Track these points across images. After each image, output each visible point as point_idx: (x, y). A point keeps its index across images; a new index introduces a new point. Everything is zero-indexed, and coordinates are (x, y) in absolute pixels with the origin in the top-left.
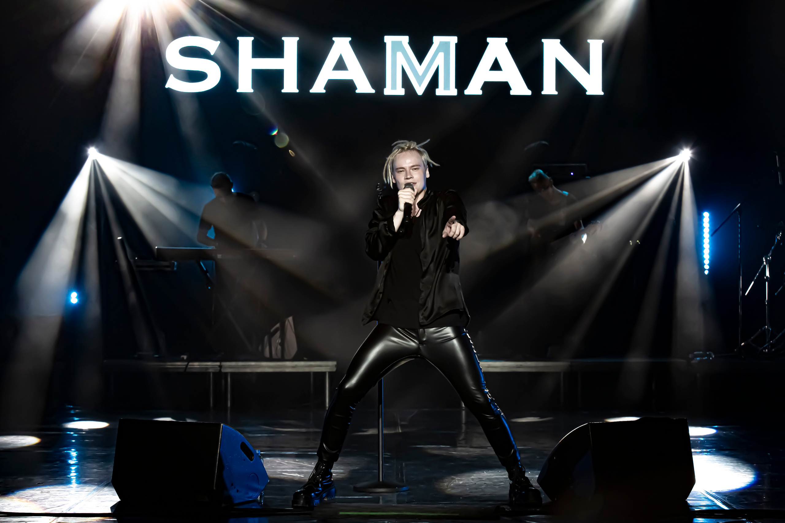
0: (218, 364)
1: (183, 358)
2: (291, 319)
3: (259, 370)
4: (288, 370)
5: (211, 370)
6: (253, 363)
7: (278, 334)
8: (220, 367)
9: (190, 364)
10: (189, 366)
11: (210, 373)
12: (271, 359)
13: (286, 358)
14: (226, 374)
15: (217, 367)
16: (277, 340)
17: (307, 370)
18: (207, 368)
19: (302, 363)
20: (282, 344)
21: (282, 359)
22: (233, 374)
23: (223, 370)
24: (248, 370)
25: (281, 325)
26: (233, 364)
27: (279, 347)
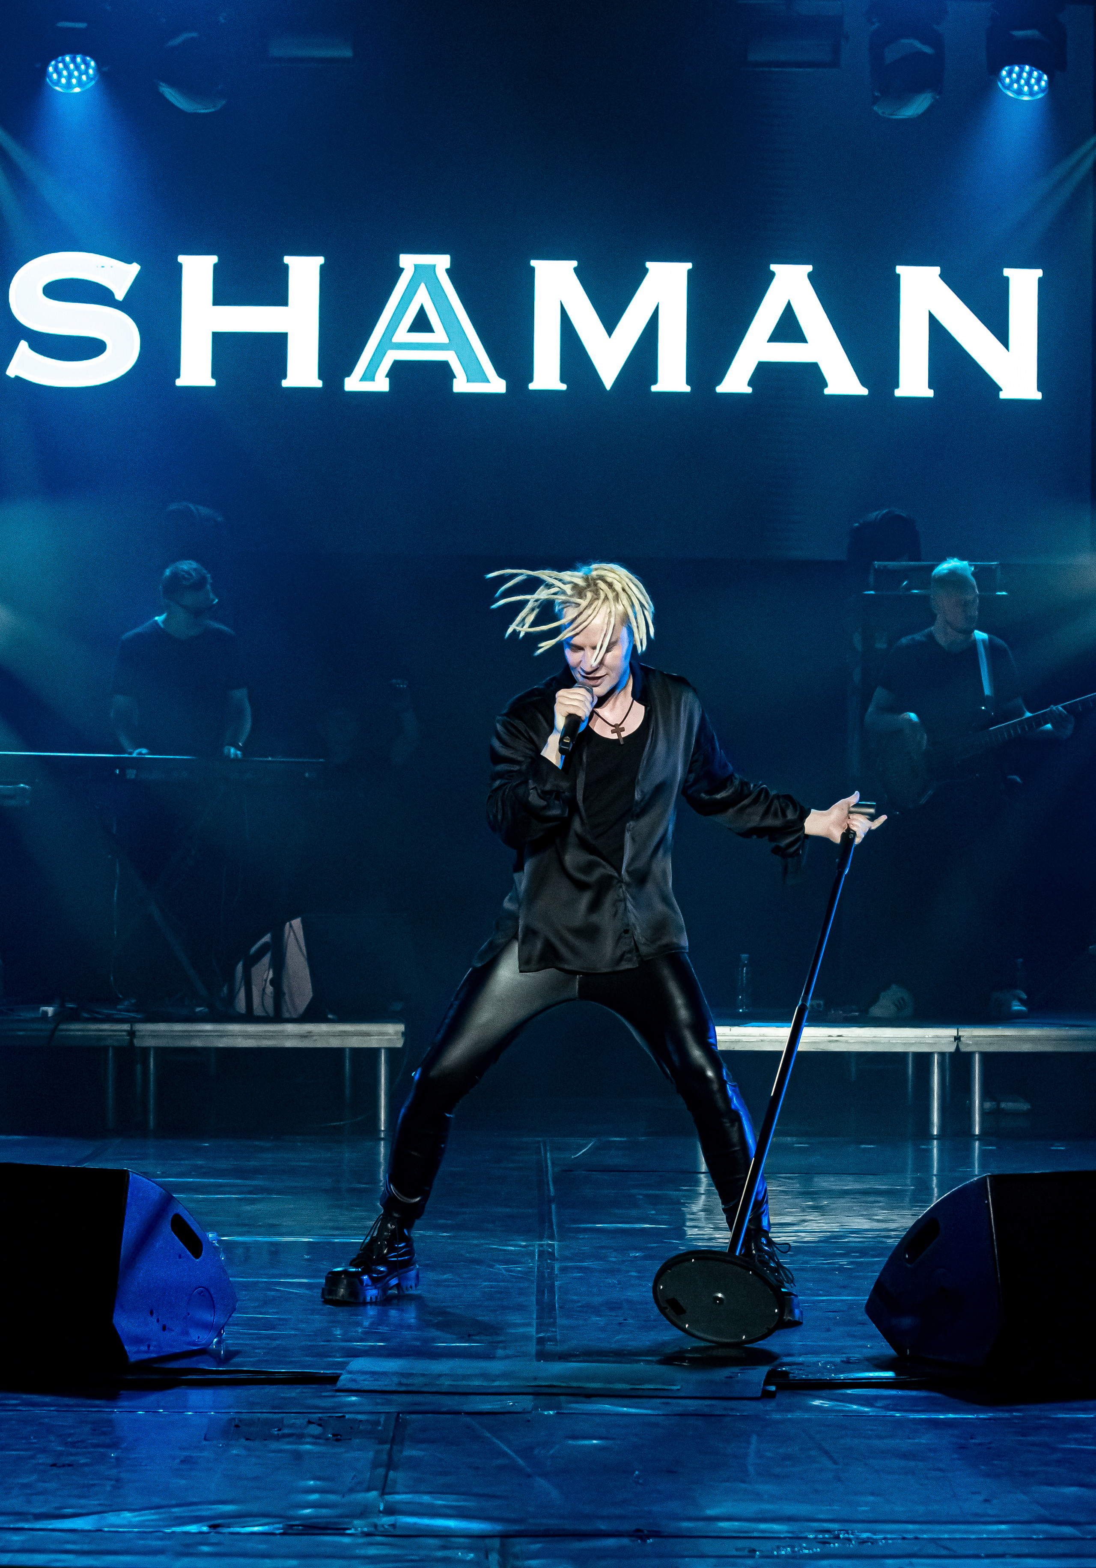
0: (126, 1027)
1: (46, 1013)
2: (297, 923)
3: (222, 1043)
4: (289, 1044)
5: (109, 1042)
6: (208, 1027)
7: (266, 959)
8: (132, 1034)
9: (63, 1027)
10: (58, 1033)
11: (106, 1048)
12: (249, 1017)
13: (286, 1015)
14: (145, 1050)
15: (123, 1035)
16: (263, 972)
17: (335, 1043)
18: (100, 1038)
19: (324, 1027)
20: (277, 982)
21: (278, 1017)
22: (161, 1051)
23: (137, 1043)
24: (197, 1043)
25: (273, 937)
26: (162, 1027)
27: (270, 989)
